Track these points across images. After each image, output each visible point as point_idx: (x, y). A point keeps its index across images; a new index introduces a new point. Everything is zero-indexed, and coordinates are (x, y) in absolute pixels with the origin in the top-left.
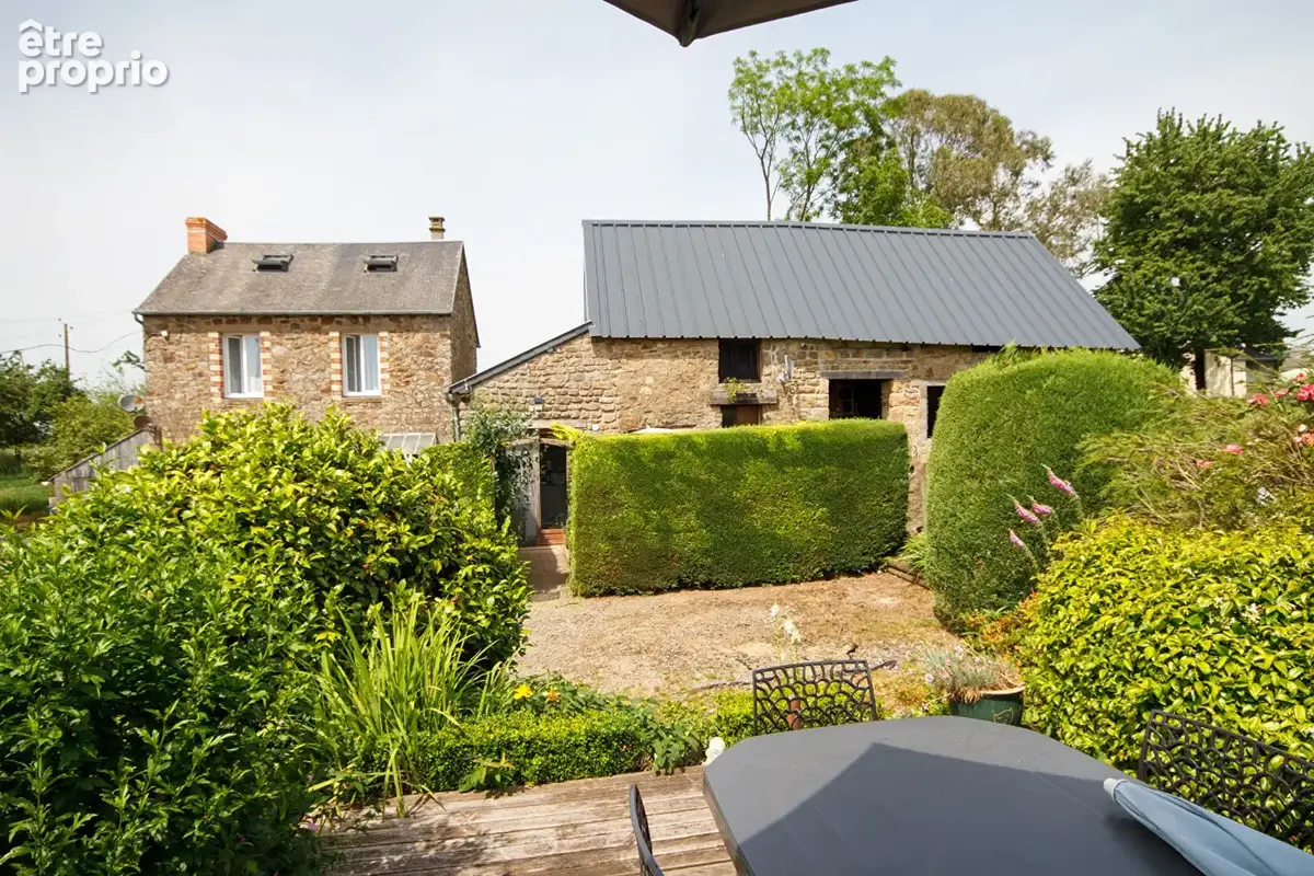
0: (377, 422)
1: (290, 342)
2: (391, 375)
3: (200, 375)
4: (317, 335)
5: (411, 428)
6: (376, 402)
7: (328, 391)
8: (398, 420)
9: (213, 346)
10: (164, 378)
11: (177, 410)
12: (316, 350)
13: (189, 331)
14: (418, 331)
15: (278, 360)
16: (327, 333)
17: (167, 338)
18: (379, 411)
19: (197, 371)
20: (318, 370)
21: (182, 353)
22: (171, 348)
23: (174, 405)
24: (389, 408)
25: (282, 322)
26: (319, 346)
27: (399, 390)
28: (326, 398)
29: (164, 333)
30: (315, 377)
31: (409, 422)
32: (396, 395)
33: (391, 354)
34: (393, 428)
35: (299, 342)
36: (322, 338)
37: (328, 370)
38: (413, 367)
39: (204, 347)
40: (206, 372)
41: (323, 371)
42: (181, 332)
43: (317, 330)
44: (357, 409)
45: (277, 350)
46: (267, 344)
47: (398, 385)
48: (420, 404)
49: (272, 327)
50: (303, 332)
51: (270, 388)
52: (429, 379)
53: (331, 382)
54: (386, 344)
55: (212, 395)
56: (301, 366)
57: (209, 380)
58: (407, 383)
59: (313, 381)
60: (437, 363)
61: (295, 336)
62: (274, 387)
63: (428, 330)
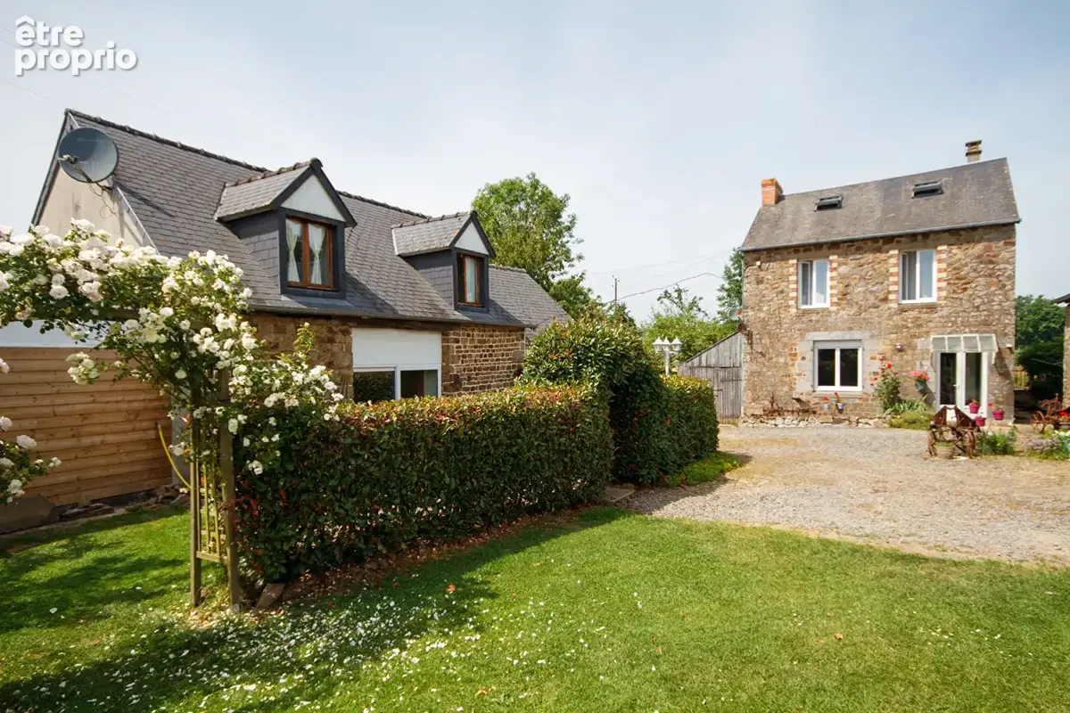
0: (931, 325)
1: (854, 262)
2: (949, 284)
3: (782, 292)
4: (878, 255)
5: (967, 330)
6: (931, 308)
7: (886, 300)
8: (954, 323)
9: (792, 270)
10: (756, 295)
11: (764, 318)
12: (876, 267)
13: (775, 261)
14: (979, 242)
15: (843, 277)
16: (888, 252)
17: (759, 267)
18: (936, 315)
19: (780, 289)
20: (877, 283)
21: (770, 277)
22: (762, 274)
23: (762, 315)
24: (945, 312)
25: (849, 246)
26: (879, 263)
27: (955, 296)
28: (884, 306)
29: (758, 263)
30: (875, 288)
31: (966, 324)
32: (952, 300)
33: (949, 265)
34: (949, 330)
35: (862, 261)
36: (882, 256)
37: (886, 282)
38: (972, 274)
39: (785, 271)
40: (786, 289)
41: (882, 283)
42: (770, 262)
43: (879, 250)
44: (914, 313)
45: (843, 269)
46: (835, 265)
47: (954, 292)
48: (978, 307)
49: (840, 251)
50: (865, 253)
51: (835, 300)
52: (988, 285)
53: (889, 292)
54: (944, 256)
55: (789, 307)
56: (862, 280)
57: (788, 296)
58: (965, 289)
59: (871, 292)
60: (999, 270)
61: (858, 256)
62: (839, 299)
63: (990, 240)
